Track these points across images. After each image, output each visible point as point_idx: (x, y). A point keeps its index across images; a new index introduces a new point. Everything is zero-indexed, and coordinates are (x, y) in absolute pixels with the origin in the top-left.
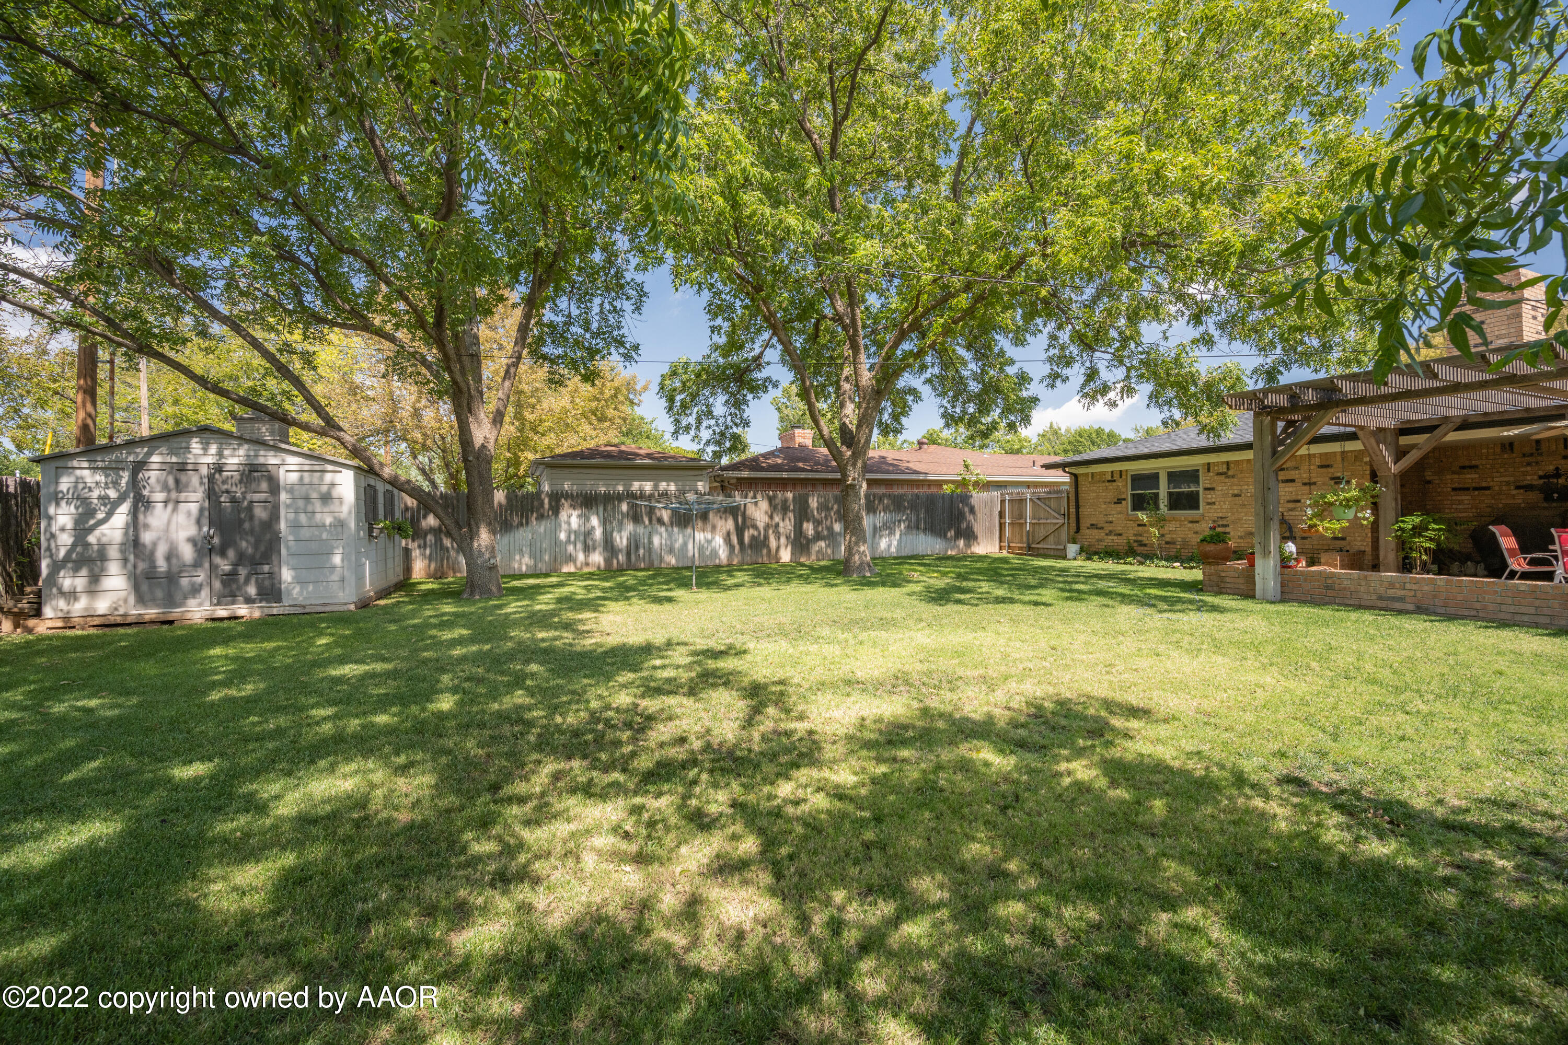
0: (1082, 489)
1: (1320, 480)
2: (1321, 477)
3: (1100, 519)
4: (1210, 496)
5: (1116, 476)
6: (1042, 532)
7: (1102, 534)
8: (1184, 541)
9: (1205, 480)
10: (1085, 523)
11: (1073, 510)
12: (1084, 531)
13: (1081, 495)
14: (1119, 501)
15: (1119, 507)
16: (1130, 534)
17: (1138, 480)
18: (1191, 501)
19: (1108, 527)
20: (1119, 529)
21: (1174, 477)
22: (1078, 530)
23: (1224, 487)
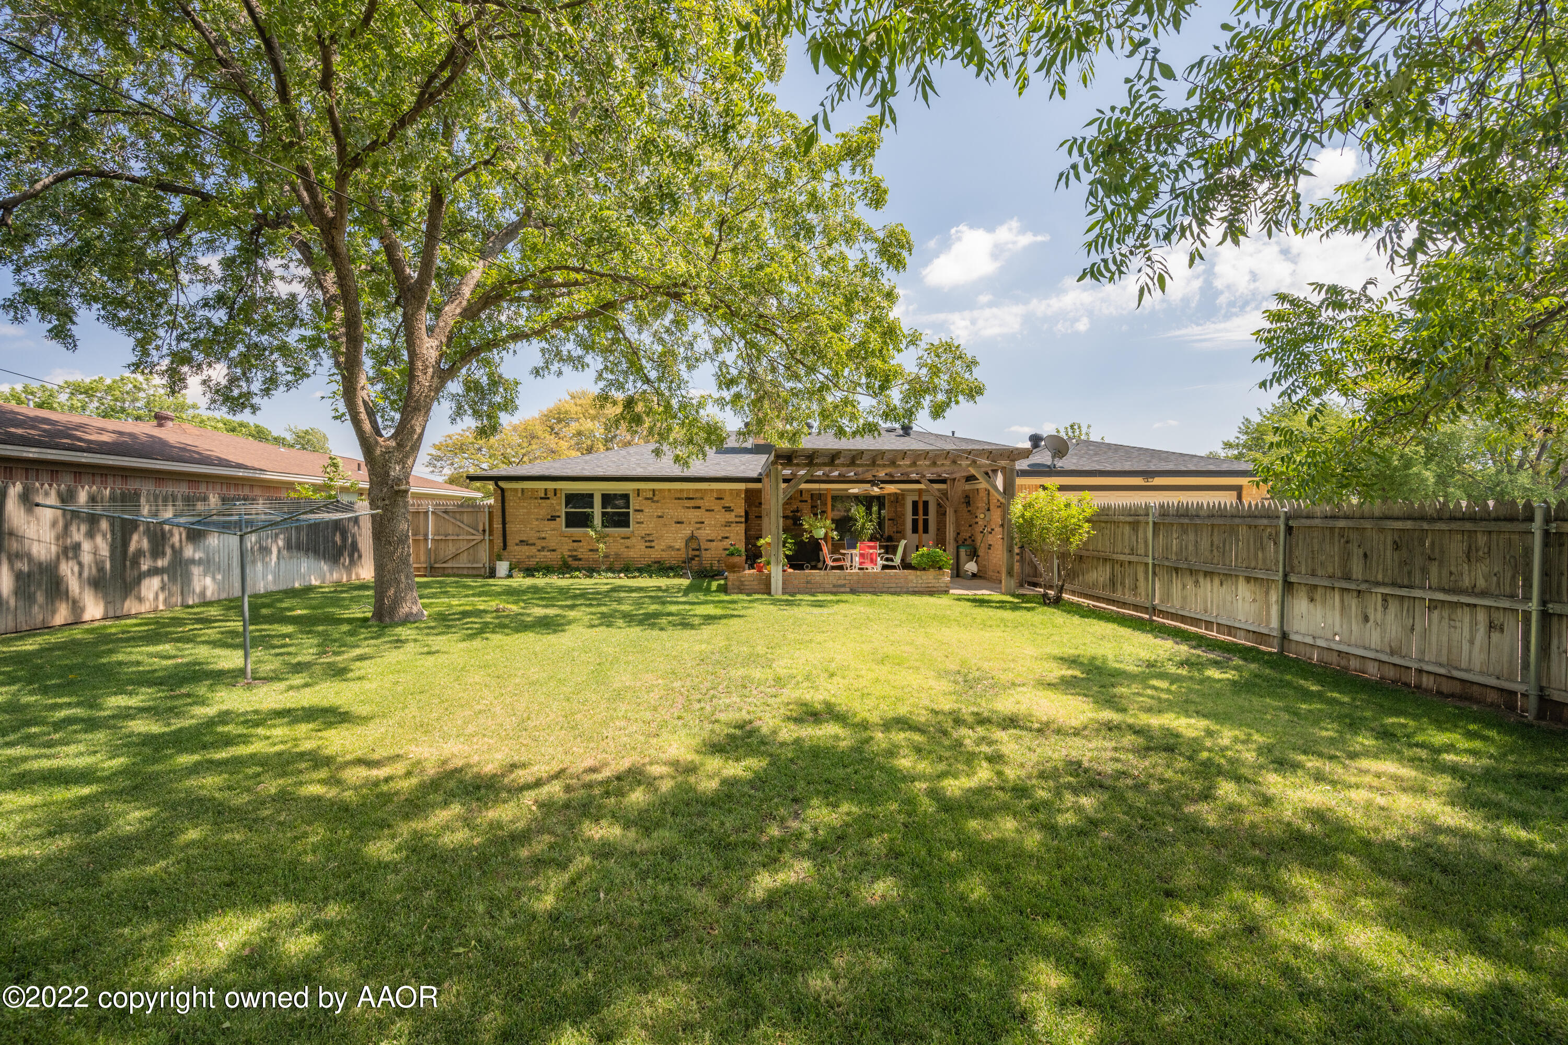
0: (510, 504)
1: (716, 508)
2: (717, 507)
3: (531, 536)
4: (639, 516)
5: (550, 494)
6: (451, 549)
7: (533, 550)
8: (617, 555)
9: (634, 503)
10: (511, 541)
11: (497, 526)
12: (511, 546)
13: (509, 511)
14: (553, 518)
15: (553, 524)
16: (565, 549)
17: (571, 499)
18: (622, 521)
19: (540, 544)
20: (552, 545)
21: (607, 499)
22: (505, 547)
23: (650, 510)
